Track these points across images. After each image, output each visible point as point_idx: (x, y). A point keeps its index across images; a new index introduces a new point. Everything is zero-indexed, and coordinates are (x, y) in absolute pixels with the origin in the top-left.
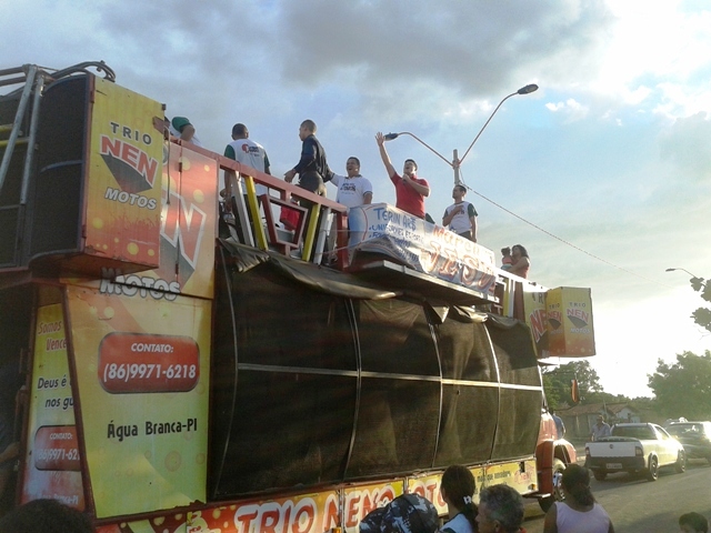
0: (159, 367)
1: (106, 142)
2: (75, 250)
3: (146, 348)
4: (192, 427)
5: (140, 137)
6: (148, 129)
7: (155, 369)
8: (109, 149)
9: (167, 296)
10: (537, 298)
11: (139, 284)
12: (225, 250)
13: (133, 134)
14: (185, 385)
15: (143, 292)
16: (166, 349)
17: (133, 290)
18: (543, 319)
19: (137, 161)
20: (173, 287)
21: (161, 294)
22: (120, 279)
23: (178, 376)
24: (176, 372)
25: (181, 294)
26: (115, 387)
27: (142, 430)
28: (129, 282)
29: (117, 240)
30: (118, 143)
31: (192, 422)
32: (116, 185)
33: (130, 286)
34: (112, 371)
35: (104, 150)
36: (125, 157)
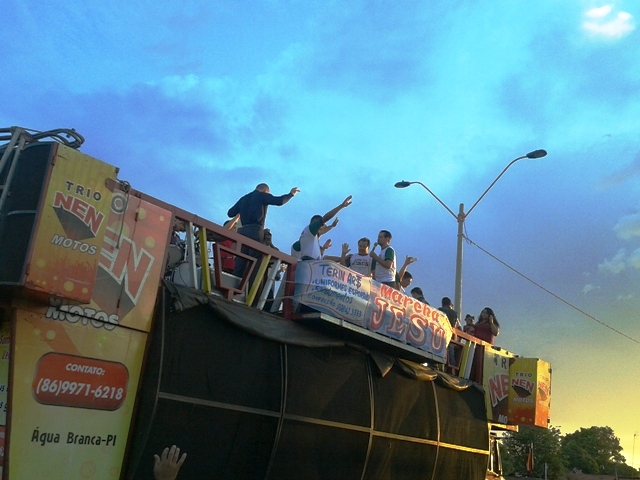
0: (89, 386)
1: (59, 197)
2: (18, 284)
3: (80, 368)
4: (111, 443)
5: (92, 194)
6: (100, 188)
7: (85, 388)
8: (61, 203)
9: (106, 325)
10: (500, 362)
11: (81, 313)
12: (167, 290)
13: (85, 192)
14: (110, 405)
15: (85, 321)
16: (100, 371)
17: (76, 318)
18: (504, 384)
19: (85, 214)
20: (113, 319)
21: (101, 324)
22: (64, 308)
23: (105, 396)
24: (104, 392)
25: (118, 325)
26: (45, 399)
27: (64, 438)
28: (72, 311)
29: (55, 278)
30: (70, 199)
31: (111, 438)
32: (63, 232)
33: (73, 315)
34: (45, 384)
35: (57, 203)
36: (74, 210)
